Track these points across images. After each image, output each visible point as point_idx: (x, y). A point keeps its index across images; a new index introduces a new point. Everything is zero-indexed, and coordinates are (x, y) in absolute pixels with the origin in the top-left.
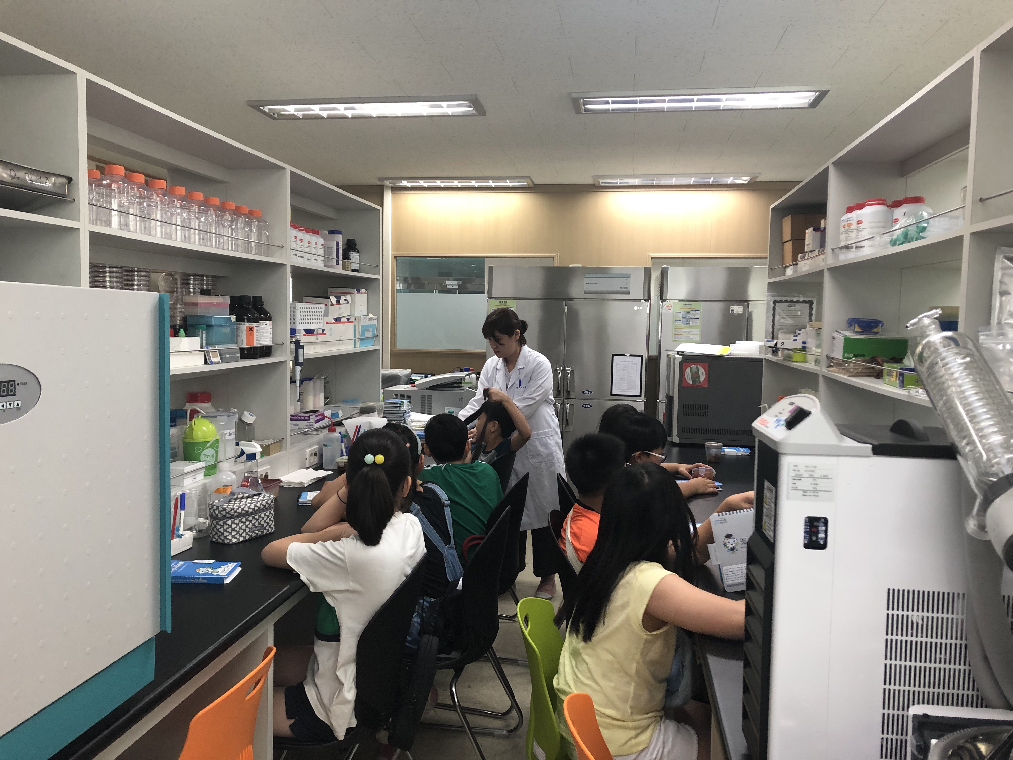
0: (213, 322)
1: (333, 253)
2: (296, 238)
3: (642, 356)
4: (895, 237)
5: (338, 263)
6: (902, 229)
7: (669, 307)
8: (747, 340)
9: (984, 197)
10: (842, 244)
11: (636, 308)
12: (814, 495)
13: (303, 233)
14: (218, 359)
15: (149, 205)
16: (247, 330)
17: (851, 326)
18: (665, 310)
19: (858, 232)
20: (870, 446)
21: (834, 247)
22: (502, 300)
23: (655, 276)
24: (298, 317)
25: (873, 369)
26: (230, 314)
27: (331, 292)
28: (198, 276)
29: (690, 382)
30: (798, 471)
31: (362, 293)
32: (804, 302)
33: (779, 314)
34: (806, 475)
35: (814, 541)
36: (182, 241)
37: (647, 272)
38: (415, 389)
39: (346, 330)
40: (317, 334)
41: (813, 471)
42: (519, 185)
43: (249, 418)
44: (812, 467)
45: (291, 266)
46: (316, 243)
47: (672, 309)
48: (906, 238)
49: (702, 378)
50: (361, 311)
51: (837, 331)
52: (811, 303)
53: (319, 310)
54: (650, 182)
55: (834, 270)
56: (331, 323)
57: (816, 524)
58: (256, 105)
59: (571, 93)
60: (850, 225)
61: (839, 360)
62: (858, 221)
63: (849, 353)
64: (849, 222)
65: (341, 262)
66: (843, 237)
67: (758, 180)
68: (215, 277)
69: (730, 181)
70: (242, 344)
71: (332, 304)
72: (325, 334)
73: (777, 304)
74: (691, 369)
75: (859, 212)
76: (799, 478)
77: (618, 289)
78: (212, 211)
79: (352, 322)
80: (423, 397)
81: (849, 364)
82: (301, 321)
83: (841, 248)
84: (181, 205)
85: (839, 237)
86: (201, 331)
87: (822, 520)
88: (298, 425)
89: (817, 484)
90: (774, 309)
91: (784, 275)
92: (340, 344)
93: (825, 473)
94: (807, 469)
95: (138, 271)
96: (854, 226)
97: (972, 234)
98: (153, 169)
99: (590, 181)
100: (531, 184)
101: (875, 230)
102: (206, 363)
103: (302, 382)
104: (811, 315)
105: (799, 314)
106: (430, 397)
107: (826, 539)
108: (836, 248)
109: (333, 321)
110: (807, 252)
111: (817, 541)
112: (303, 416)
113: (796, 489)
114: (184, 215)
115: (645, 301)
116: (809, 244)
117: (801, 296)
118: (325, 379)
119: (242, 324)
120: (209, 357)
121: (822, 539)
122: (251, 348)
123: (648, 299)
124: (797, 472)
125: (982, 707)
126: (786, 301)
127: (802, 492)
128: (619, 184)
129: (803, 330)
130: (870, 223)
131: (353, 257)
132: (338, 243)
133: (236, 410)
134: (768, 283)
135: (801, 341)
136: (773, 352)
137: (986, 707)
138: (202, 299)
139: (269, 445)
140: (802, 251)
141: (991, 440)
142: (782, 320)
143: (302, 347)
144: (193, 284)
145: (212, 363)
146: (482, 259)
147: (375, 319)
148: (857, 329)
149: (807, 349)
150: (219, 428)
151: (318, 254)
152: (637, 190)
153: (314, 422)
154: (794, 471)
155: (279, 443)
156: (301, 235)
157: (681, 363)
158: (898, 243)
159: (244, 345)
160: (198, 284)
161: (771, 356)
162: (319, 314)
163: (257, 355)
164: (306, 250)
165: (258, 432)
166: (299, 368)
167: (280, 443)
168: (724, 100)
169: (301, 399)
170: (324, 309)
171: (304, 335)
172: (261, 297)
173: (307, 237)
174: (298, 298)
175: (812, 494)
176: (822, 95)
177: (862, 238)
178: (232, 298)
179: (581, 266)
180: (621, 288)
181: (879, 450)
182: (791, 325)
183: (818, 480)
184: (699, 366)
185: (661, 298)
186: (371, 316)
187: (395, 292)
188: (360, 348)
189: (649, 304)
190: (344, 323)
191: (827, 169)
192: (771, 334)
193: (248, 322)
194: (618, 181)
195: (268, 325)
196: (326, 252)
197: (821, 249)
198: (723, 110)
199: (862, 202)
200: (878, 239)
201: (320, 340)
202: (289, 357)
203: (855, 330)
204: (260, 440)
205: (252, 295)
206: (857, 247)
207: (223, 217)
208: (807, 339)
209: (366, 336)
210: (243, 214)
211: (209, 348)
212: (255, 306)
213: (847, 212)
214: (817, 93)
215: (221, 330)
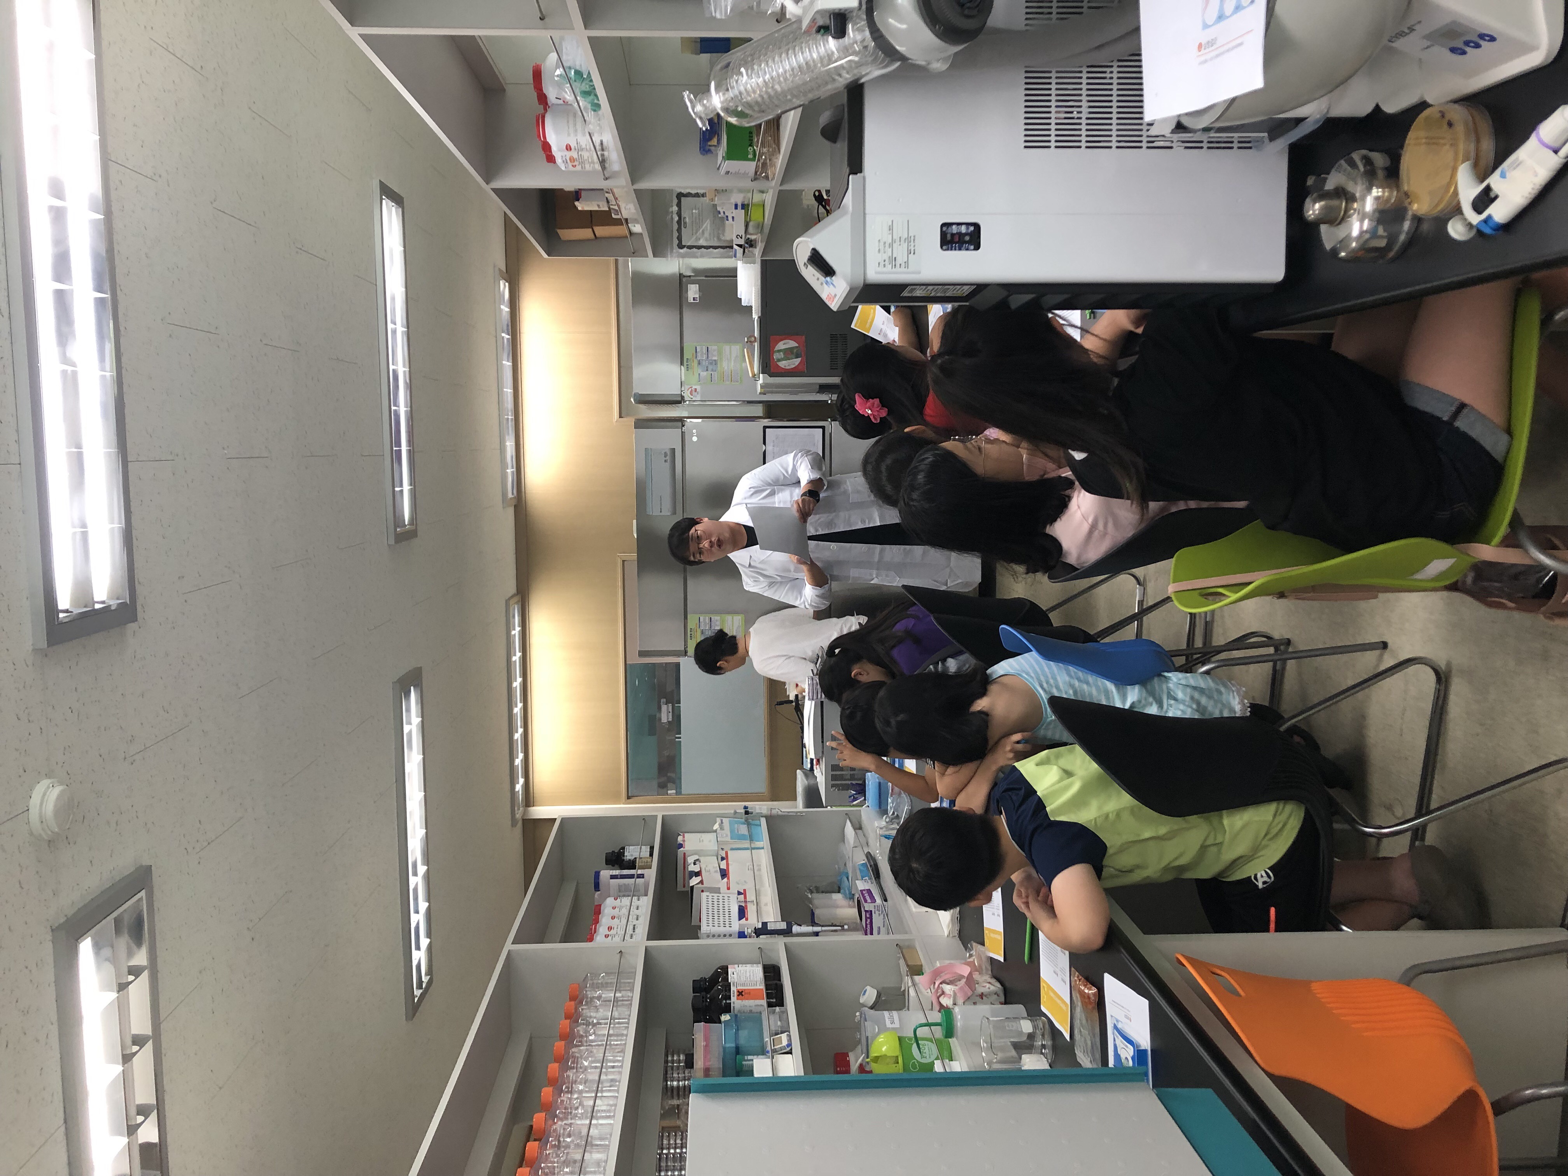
0: (731, 1045)
1: (627, 883)
2: (607, 936)
3: (765, 428)
4: (589, 106)
5: (641, 876)
6: (578, 98)
7: (691, 391)
8: (736, 277)
9: (539, 15)
10: (598, 167)
11: (695, 439)
12: (914, 240)
13: (600, 926)
14: (784, 1037)
15: (569, 1136)
16: (742, 1000)
17: (709, 151)
18: (696, 397)
19: (582, 150)
20: (851, 176)
21: (603, 177)
22: (689, 637)
23: (647, 412)
24: (722, 930)
26: (720, 1022)
27: (684, 886)
28: (666, 1075)
29: (798, 361)
30: (885, 261)
31: (684, 841)
32: (679, 205)
33: (698, 239)
34: (889, 251)
35: (970, 239)
36: (618, 1091)
37: (642, 424)
39: (738, 861)
40: (746, 902)
41: (885, 243)
42: (518, 616)
43: (870, 995)
44: (879, 245)
45: (648, 940)
46: (614, 908)
47: (694, 387)
48: (590, 93)
49: (792, 344)
50: (710, 841)
51: (718, 169)
52: (680, 196)
53: (710, 900)
54: (510, 423)
55: (635, 177)
56: (728, 883)
57: (949, 237)
58: (413, 1008)
59: (389, 545)
60: (572, 159)
61: (757, 166)
62: (567, 149)
63: (747, 153)
64: (569, 161)
65: (640, 872)
66: (588, 167)
67: (504, 269)
68: (667, 1051)
69: (505, 309)
70: (761, 1005)
71: (702, 882)
72: (745, 890)
73: (684, 244)
74: (779, 360)
75: (554, 149)
76: (893, 260)
77: (668, 465)
78: (573, 1050)
79: (727, 853)
81: (763, 154)
82: (727, 925)
83: (604, 168)
84: (568, 1092)
85: (589, 172)
86: (744, 1063)
87: (944, 229)
88: (879, 928)
89: (900, 238)
90: (690, 247)
91: (641, 234)
92: (759, 870)
93: (886, 229)
94: (882, 251)
95: (662, 1149)
96: (573, 154)
97: (586, 27)
98: (519, 1131)
99: (511, 511)
100: (516, 599)
101: (579, 129)
102: (790, 1052)
103: (814, 924)
104: (697, 195)
105: (697, 211)
107: (968, 224)
108: (604, 175)
109: (725, 880)
110: (609, 208)
111: (970, 235)
112: (866, 921)
113: (907, 263)
114: (581, 1087)
115: (683, 426)
116: (598, 206)
117: (671, 210)
118: (812, 892)
119: (734, 1007)
120: (781, 1049)
121: (968, 229)
122: (767, 994)
123: (681, 421)
124: (887, 262)
126: (679, 230)
127: (911, 256)
128: (515, 470)
129: (719, 209)
130: (569, 135)
131: (632, 855)
132: (613, 877)
133: (858, 1014)
134: (655, 256)
135: (734, 211)
136: (751, 246)
138: (699, 1063)
139: (908, 966)
140: (608, 213)
141: (834, 49)
142: (707, 235)
143: (765, 924)
144: (679, 1081)
145: (789, 1044)
146: (628, 667)
147: (722, 821)
148: (714, 141)
149: (746, 203)
150: (883, 1029)
151: (629, 904)
152: (522, 443)
153: (873, 904)
154: (884, 266)
155: (904, 952)
156: (602, 930)
157: (772, 375)
158: (596, 101)
159: (764, 1002)
160: (678, 1074)
161: (758, 248)
162: (715, 900)
163: (776, 984)
164: (624, 921)
165: (890, 983)
166: (796, 929)
167: (904, 949)
168: (393, 326)
169: (839, 926)
170: (708, 894)
171: (747, 919)
172: (694, 981)
173: (605, 920)
174: (694, 932)
175: (912, 243)
176: (387, 192)
177: (590, 145)
178: (696, 1021)
179: (635, 521)
180: (666, 461)
181: (856, 165)
182: (713, 224)
183: (894, 237)
184: (775, 349)
185: (680, 402)
186: (716, 827)
187: (681, 797)
188: (764, 841)
189: (688, 420)
190: (728, 864)
191: (494, 190)
192: (725, 250)
193: (730, 999)
194: (509, 471)
195: (733, 970)
196: (627, 893)
197: (606, 192)
198: (408, 328)
199: (540, 144)
200: (591, 127)
201: (754, 898)
202: (780, 943)
203: (716, 144)
204: (901, 980)
205: (691, 995)
206: (603, 150)
207: (582, 1036)
208: (732, 203)
209: (746, 833)
210: (576, 1009)
211: (769, 1048)
212: (707, 990)
213: (555, 162)
214: (384, 197)
215: (744, 1034)
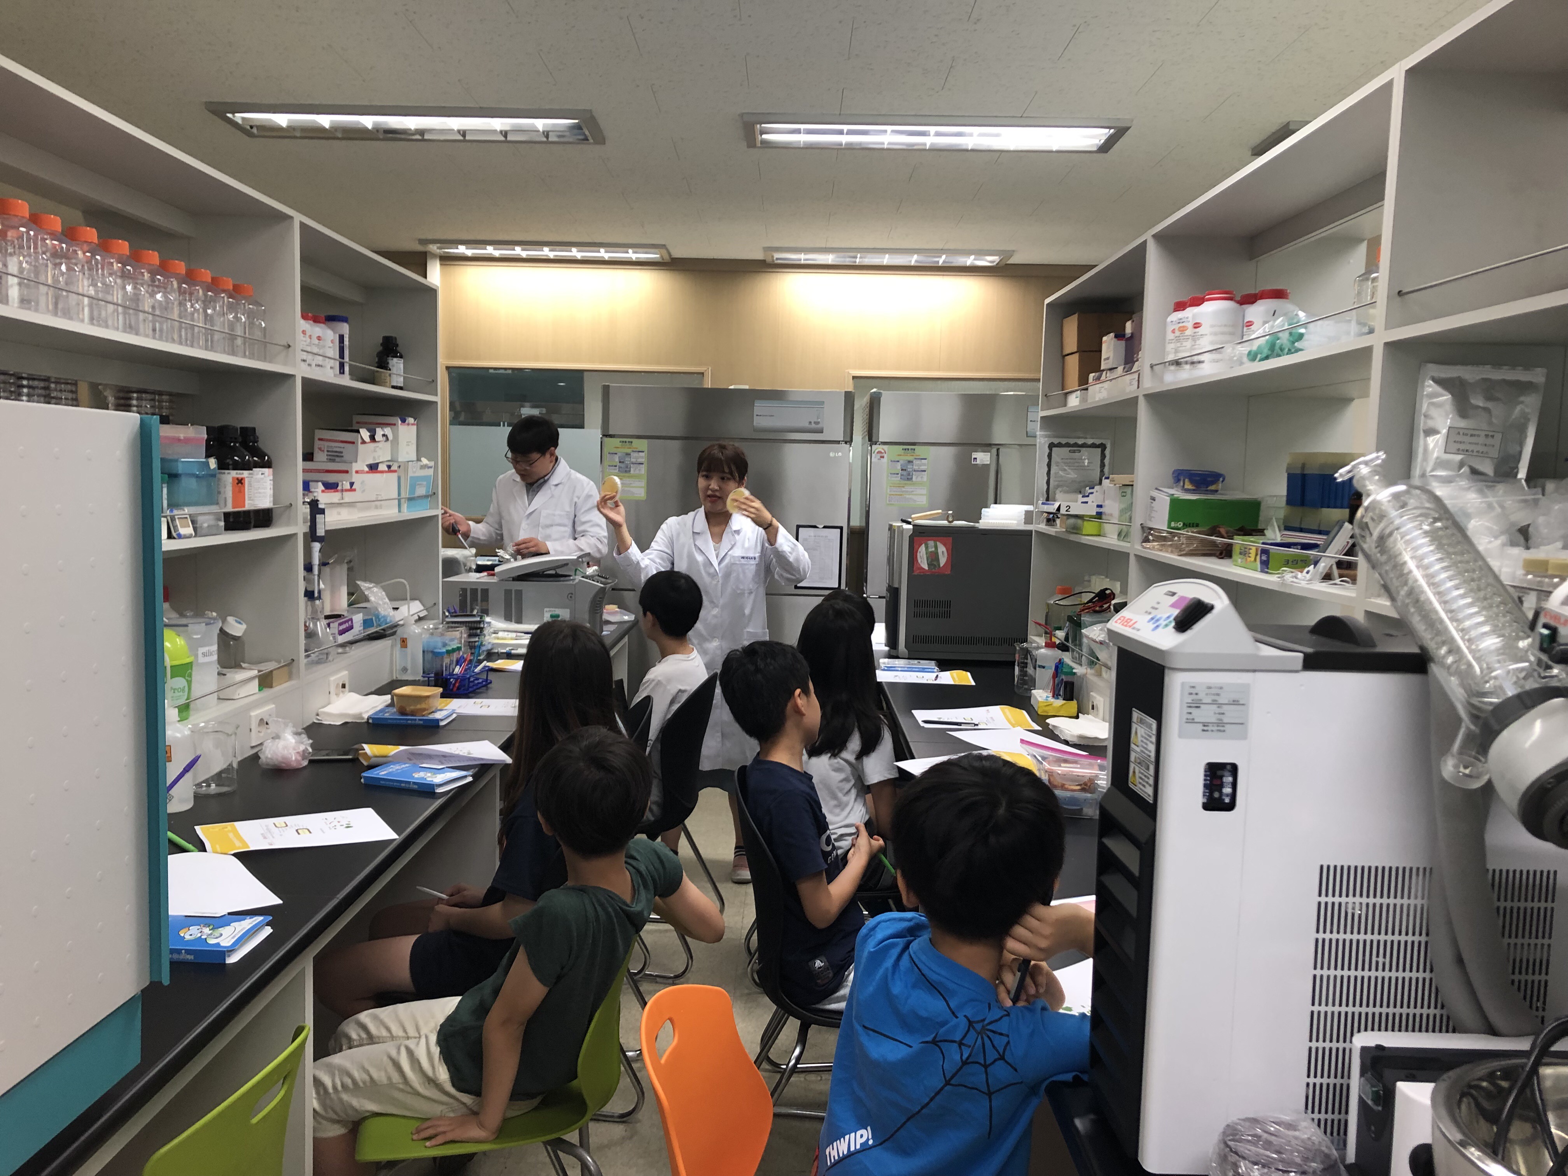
0: (180, 469)
3: (841, 528)
4: (1255, 348)
6: (1266, 338)
7: (882, 453)
9: (1405, 290)
10: (1171, 357)
11: (832, 454)
12: (1219, 731)
14: (190, 530)
15: (69, 269)
16: (233, 483)
17: (1178, 481)
18: (875, 458)
19: (1194, 340)
20: (1301, 655)
21: (1154, 363)
22: (624, 440)
23: (861, 404)
25: (1214, 543)
26: (208, 456)
27: (358, 423)
28: (145, 392)
29: (926, 567)
30: (1197, 694)
31: (408, 424)
32: (1093, 446)
33: (1057, 464)
34: (1208, 700)
35: (1216, 799)
37: (849, 398)
38: (494, 580)
39: (386, 484)
40: (342, 491)
41: (1218, 695)
42: (648, 258)
43: (236, 628)
44: (1216, 687)
45: (302, 379)
47: (885, 456)
48: (1273, 350)
49: (943, 561)
50: (408, 453)
51: (1156, 489)
52: (1103, 447)
54: (851, 260)
55: (1153, 398)
56: (362, 472)
57: (1219, 773)
58: (218, 112)
59: (743, 114)
60: (1183, 329)
61: (1160, 531)
62: (1195, 324)
63: (1177, 521)
64: (1181, 325)
66: (1170, 347)
67: (1011, 261)
68: (173, 395)
69: (969, 261)
70: (226, 505)
71: (364, 442)
72: (355, 490)
73: (1054, 449)
74: (927, 548)
75: (1194, 310)
76: (1196, 705)
77: (806, 424)
78: (175, 283)
79: (395, 471)
80: (508, 592)
81: (1178, 538)
83: (1167, 364)
84: (123, 272)
85: (1164, 347)
87: (1229, 767)
89: (1223, 714)
90: (1050, 456)
91: (1065, 405)
92: (376, 507)
93: (1235, 697)
94: (1209, 691)
96: (1189, 331)
97: (1387, 344)
99: (759, 255)
100: (666, 257)
101: (1227, 338)
102: (170, 536)
103: (321, 567)
104: (1103, 465)
105: (1086, 464)
106: (519, 593)
107: (1234, 795)
108: (1158, 364)
109: (366, 469)
110: (1103, 370)
111: (1220, 799)
113: (1191, 721)
114: (129, 288)
115: (845, 443)
116: (1108, 359)
117: (1089, 436)
118: (348, 563)
119: (224, 473)
120: (175, 527)
121: (1227, 795)
122: (239, 512)
123: (850, 440)
124: (1194, 697)
125: (1447, 1031)
126: (1067, 445)
127: (1201, 727)
128: (802, 262)
129: (1097, 488)
130: (1212, 326)
131: (393, 366)
133: (214, 614)
134: (1046, 418)
135: (1095, 504)
136: (1048, 520)
137: (1454, 1031)
138: (164, 431)
139: (271, 672)
140: (1097, 369)
141: (1483, 645)
142: (1062, 474)
143: (322, 512)
145: (180, 536)
146: (579, 373)
147: (431, 467)
148: (1188, 486)
149: (1104, 517)
150: (193, 646)
152: (830, 271)
153: (337, 632)
154: (1191, 694)
155: (286, 668)
157: (912, 539)
158: (1259, 356)
159: (229, 509)
161: (1047, 527)
163: (250, 523)
165: (250, 651)
166: (317, 546)
167: (288, 667)
168: (975, 135)
171: (323, 491)
172: (254, 429)
175: (1215, 728)
176: (1120, 133)
177: (1201, 349)
178: (209, 431)
179: (747, 387)
180: (810, 423)
181: (1312, 663)
182: (1073, 481)
183: (1224, 706)
184: (938, 543)
185: (870, 440)
186: (425, 461)
187: (448, 424)
188: (409, 513)
189: (851, 448)
190: (382, 472)
191: (1143, 245)
192: (1046, 493)
193: (234, 469)
194: (802, 258)
195: (266, 474)
197: (1128, 366)
198: (972, 150)
199: (1200, 295)
200: (1229, 350)
201: (346, 500)
202: (300, 528)
203: (1186, 487)
204: (255, 662)
205: (239, 426)
206: (1193, 363)
207: (191, 294)
208: (1104, 501)
209: (417, 494)
210: (224, 291)
211: (175, 512)
212: (245, 444)
213: (1176, 310)
214: (1112, 131)
215: (192, 483)
